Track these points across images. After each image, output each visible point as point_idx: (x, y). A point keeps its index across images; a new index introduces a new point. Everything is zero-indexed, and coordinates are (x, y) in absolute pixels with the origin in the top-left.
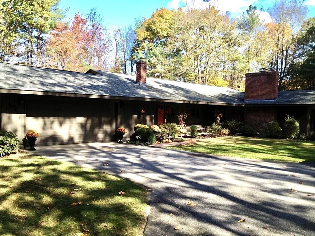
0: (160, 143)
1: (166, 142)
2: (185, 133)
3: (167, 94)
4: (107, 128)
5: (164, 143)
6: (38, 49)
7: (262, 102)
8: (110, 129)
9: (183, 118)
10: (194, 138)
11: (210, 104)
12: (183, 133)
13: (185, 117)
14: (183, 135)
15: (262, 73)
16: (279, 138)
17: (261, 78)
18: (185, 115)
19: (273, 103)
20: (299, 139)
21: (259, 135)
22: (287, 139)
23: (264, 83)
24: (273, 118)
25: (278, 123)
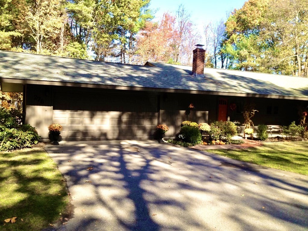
0: (208, 144)
1: (216, 144)
2: (251, 134)
3: (227, 86)
4: (147, 124)
5: (213, 144)
6: (130, 49)
8: (150, 125)
9: (250, 116)
10: (262, 140)
11: (286, 98)
12: (249, 134)
13: (252, 114)
14: (249, 136)
18: (252, 112)
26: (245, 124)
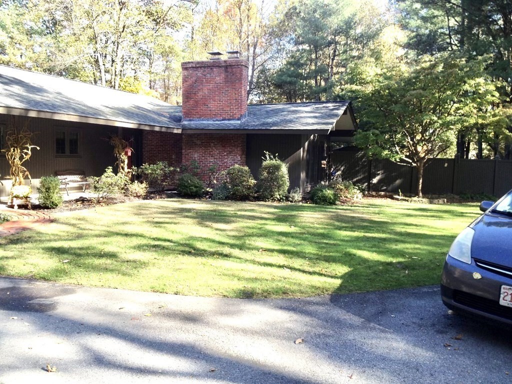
2: (26, 197)
7: (217, 124)
9: (21, 158)
10: (50, 208)
13: (27, 154)
14: (22, 202)
15: (215, 62)
16: (251, 198)
17: (213, 74)
18: (25, 151)
19: (238, 128)
20: (288, 201)
21: (212, 195)
22: (266, 201)
23: (220, 83)
24: (239, 157)
25: (249, 169)
26: (12, 177)
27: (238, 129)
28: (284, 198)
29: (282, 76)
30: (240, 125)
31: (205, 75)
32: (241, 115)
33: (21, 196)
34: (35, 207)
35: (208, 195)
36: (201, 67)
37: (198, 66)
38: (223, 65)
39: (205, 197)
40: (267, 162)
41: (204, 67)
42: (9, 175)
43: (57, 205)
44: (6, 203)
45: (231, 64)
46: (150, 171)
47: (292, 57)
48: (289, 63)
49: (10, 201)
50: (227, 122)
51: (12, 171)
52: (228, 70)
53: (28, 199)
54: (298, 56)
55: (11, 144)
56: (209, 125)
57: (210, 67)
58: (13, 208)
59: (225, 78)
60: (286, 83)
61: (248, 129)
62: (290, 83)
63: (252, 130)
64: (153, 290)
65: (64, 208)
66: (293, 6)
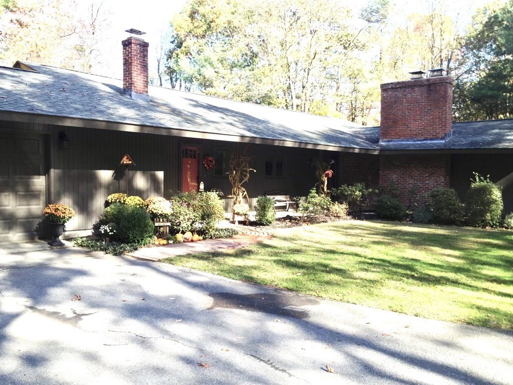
2: (245, 215)
4: (18, 205)
5: (179, 242)
7: (418, 144)
8: (27, 207)
9: (241, 180)
10: (265, 225)
12: (241, 215)
13: (246, 176)
15: (417, 81)
16: (459, 223)
17: (415, 93)
18: (244, 173)
19: (443, 147)
20: (503, 227)
21: (413, 217)
22: (476, 227)
23: (423, 102)
24: (443, 179)
25: (456, 191)
26: (233, 196)
27: (442, 149)
28: (498, 224)
29: (481, 90)
30: (444, 144)
31: (405, 95)
32: (446, 135)
33: (241, 213)
34: (252, 224)
35: (408, 218)
36: (401, 88)
37: (398, 86)
38: (426, 83)
39: (406, 219)
40: (477, 184)
41: (405, 87)
42: (231, 194)
43: (270, 223)
44: (228, 219)
45: (434, 82)
46: (349, 192)
47: (493, 68)
48: (489, 76)
49: (232, 218)
50: (429, 142)
51: (234, 191)
52: (431, 88)
53: (247, 216)
54: (500, 67)
55: (233, 168)
56: (409, 145)
57: (411, 86)
58: (234, 223)
59: (427, 97)
60: (486, 97)
61: (454, 149)
62: (491, 97)
63: (460, 149)
64: (391, 309)
65: (276, 225)
66: (495, 15)
